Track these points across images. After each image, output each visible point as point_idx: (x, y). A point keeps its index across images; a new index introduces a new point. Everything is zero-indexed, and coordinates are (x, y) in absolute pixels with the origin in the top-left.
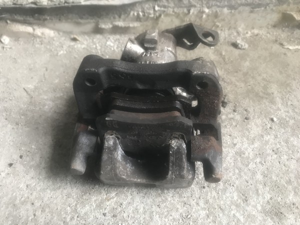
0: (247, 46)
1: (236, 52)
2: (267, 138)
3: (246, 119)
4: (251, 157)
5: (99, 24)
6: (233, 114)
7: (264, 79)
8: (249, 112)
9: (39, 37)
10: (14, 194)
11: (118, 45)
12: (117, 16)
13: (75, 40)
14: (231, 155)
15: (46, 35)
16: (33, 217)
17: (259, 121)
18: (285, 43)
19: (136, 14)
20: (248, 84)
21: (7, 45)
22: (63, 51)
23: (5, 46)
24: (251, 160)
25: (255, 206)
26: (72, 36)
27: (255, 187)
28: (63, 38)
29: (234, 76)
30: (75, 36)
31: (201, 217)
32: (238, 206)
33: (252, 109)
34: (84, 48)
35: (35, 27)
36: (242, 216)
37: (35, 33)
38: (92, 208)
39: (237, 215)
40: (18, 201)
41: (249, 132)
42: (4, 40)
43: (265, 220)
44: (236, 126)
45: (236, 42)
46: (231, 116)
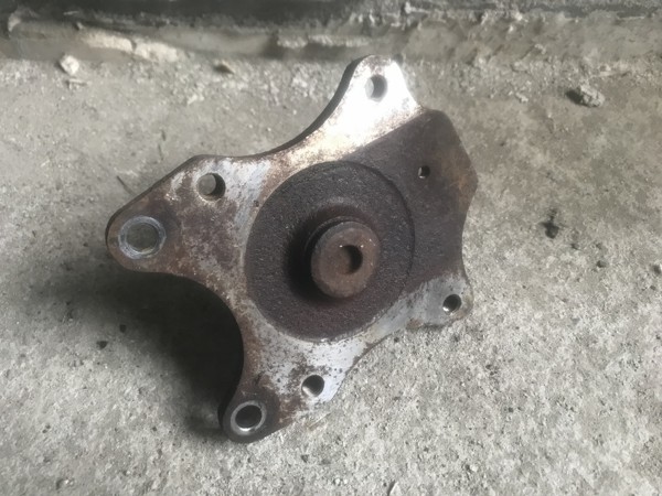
0: (602, 99)
1: (578, 112)
2: (646, 311)
3: (599, 264)
4: (609, 349)
5: (278, 39)
6: (572, 254)
7: (638, 177)
8: (606, 251)
9: (144, 61)
10: (115, 407)
11: (316, 87)
12: (318, 23)
13: (222, 70)
14: (567, 342)
15: (160, 57)
16: (157, 455)
17: (627, 273)
19: (361, 19)
20: (604, 187)
21: (74, 77)
22: (198, 94)
23: (72, 80)
24: (611, 356)
25: (618, 455)
26: (217, 63)
27: (620, 413)
28: (197, 66)
29: (573, 168)
30: (224, 63)
31: (505, 472)
32: (582, 453)
33: (613, 243)
34: (243, 91)
35: (137, 40)
36: (592, 475)
37: (136, 53)
38: (278, 443)
39: (582, 471)
40: (122, 423)
41: (606, 295)
42: (69, 65)
43: (638, 485)
44: (578, 280)
45: (579, 89)
46: (567, 257)
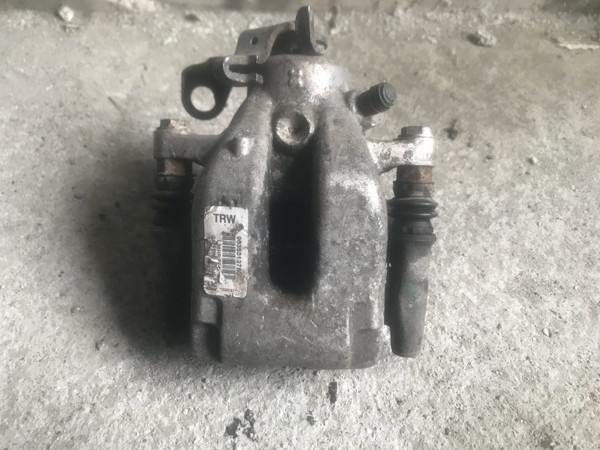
0: (494, 41)
1: (476, 51)
2: (521, 189)
3: (488, 158)
4: (493, 214)
6: (467, 151)
8: (493, 148)
9: (128, 11)
13: (192, 18)
18: (560, 39)
20: (494, 104)
21: (70, 23)
22: (172, 37)
23: (68, 25)
24: (493, 219)
26: (187, 12)
27: (498, 257)
28: (171, 16)
29: (471, 91)
33: (499, 143)
36: (476, 297)
37: (120, 3)
39: (469, 294)
44: (471, 168)
45: (477, 33)
46: (463, 153)
